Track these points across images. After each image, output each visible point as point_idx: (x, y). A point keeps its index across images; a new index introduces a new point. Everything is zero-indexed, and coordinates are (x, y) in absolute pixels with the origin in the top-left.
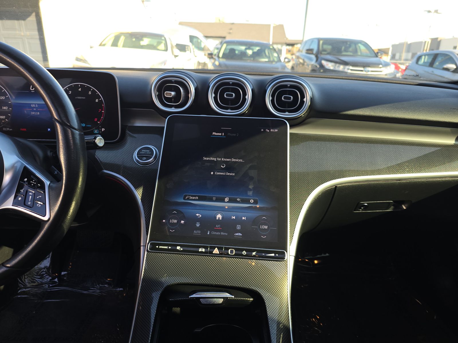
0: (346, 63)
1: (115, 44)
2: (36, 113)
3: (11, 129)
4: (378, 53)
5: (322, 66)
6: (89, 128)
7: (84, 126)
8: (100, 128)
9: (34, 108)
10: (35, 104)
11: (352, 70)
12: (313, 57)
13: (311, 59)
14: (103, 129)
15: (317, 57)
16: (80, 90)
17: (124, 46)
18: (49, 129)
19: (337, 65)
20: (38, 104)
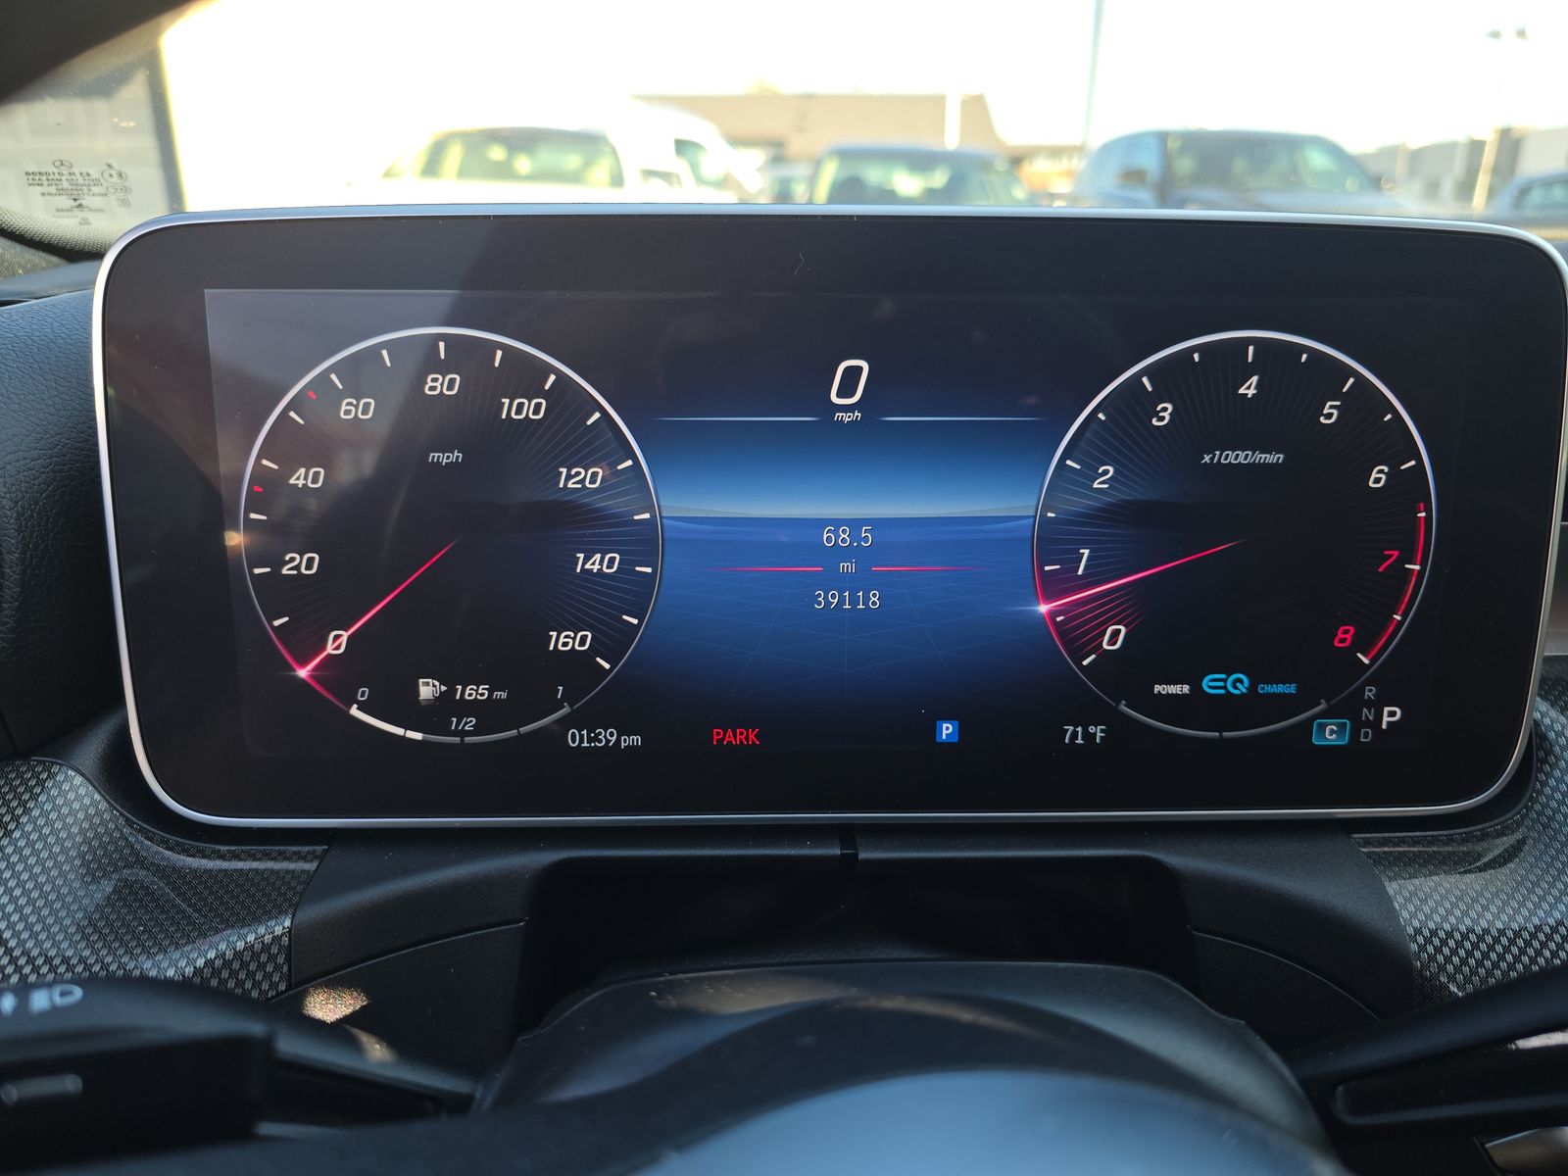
2: (854, 601)
3: (636, 740)
6: (1282, 706)
7: (1243, 689)
8: (1369, 704)
9: (847, 553)
10: (855, 524)
12: (1147, 196)
14: (1392, 714)
15: (1163, 198)
16: (1251, 392)
18: (947, 730)
20: (877, 524)
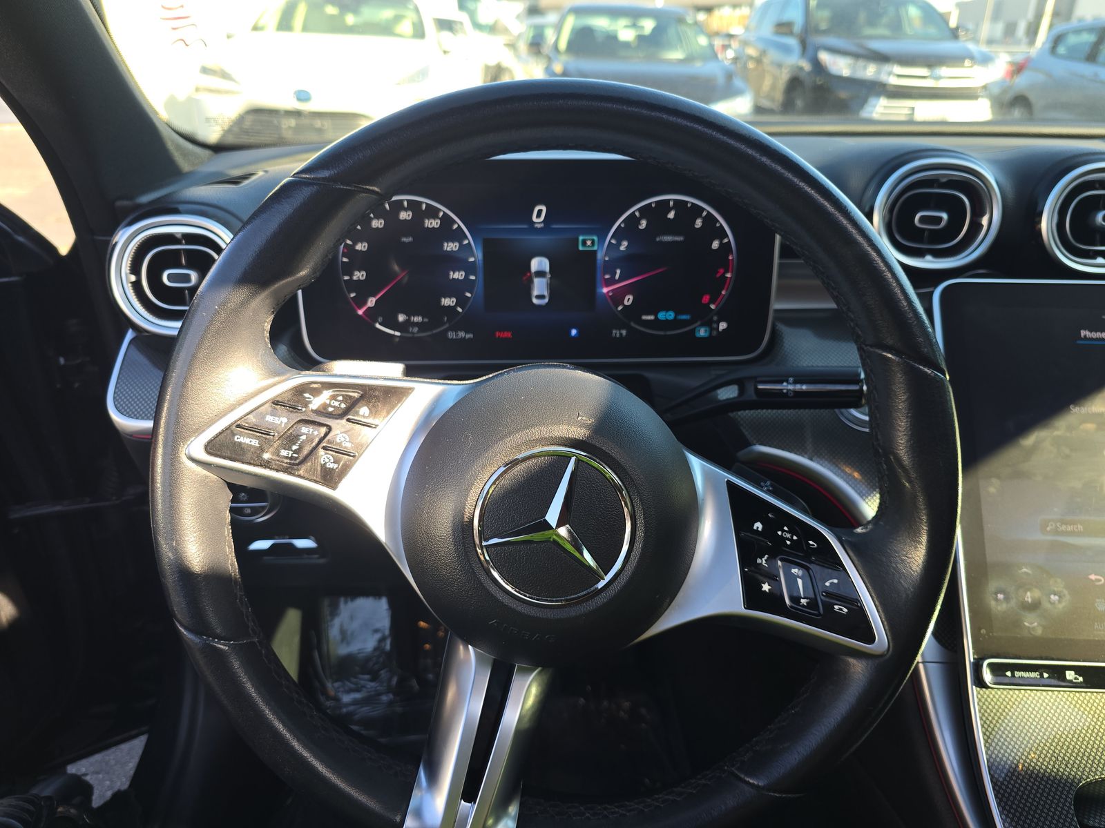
0: (882, 58)
1: (285, 24)
3: (471, 336)
4: (957, 29)
5: (818, 67)
6: (685, 323)
7: (672, 317)
8: (715, 322)
11: (899, 76)
12: (793, 42)
13: (786, 49)
15: (804, 44)
16: (672, 216)
17: (305, 28)
18: (574, 332)
19: (861, 63)
